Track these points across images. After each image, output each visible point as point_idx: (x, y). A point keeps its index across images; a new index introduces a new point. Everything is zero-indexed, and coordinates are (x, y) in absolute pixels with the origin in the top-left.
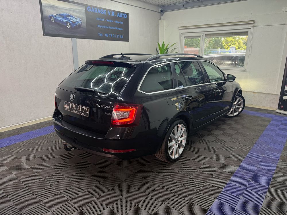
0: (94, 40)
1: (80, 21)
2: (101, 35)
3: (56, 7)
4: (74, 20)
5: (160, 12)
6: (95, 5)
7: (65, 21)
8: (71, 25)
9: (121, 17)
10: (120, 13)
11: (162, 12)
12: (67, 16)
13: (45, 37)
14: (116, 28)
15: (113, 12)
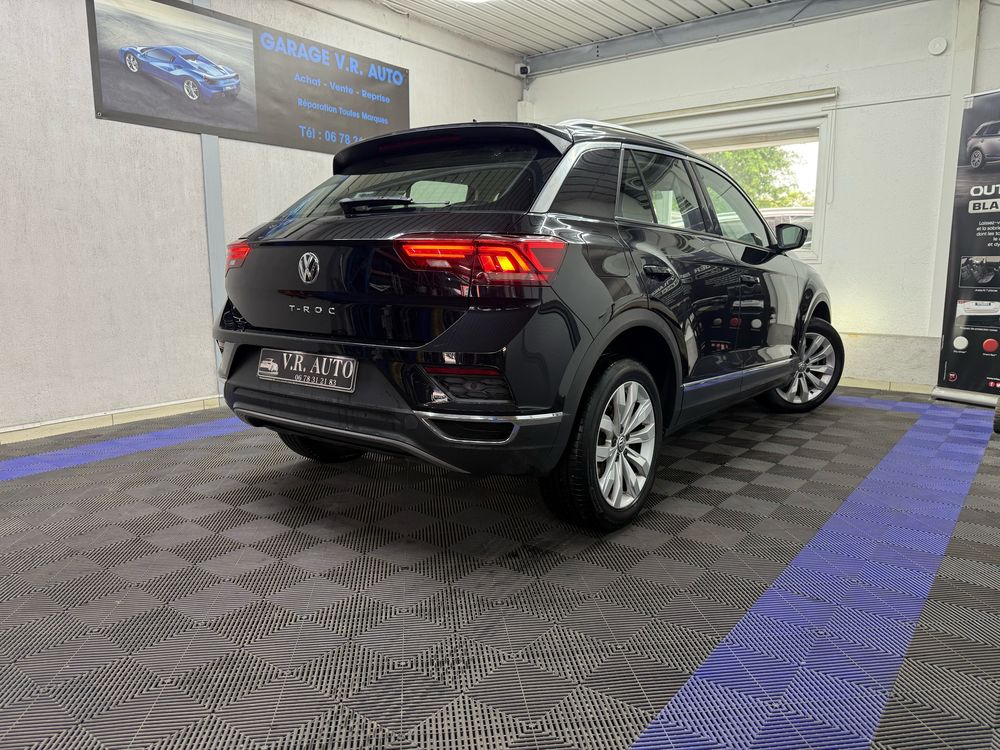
0: (284, 149)
1: (234, 77)
2: (311, 134)
3: (148, 24)
4: (213, 74)
5: (518, 78)
6: (288, 31)
7: (178, 72)
8: (199, 88)
9: (381, 79)
10: (379, 67)
11: (526, 75)
12: (187, 57)
13: (103, 122)
14: (365, 116)
15: (352, 60)
